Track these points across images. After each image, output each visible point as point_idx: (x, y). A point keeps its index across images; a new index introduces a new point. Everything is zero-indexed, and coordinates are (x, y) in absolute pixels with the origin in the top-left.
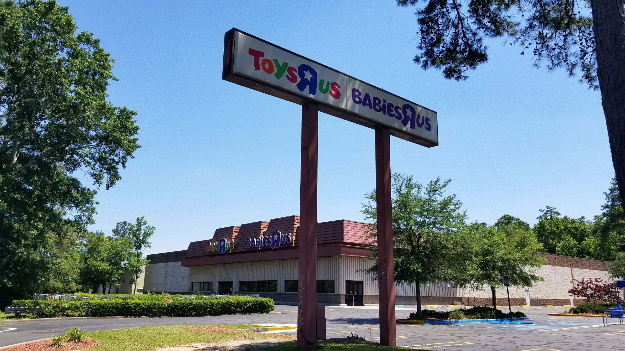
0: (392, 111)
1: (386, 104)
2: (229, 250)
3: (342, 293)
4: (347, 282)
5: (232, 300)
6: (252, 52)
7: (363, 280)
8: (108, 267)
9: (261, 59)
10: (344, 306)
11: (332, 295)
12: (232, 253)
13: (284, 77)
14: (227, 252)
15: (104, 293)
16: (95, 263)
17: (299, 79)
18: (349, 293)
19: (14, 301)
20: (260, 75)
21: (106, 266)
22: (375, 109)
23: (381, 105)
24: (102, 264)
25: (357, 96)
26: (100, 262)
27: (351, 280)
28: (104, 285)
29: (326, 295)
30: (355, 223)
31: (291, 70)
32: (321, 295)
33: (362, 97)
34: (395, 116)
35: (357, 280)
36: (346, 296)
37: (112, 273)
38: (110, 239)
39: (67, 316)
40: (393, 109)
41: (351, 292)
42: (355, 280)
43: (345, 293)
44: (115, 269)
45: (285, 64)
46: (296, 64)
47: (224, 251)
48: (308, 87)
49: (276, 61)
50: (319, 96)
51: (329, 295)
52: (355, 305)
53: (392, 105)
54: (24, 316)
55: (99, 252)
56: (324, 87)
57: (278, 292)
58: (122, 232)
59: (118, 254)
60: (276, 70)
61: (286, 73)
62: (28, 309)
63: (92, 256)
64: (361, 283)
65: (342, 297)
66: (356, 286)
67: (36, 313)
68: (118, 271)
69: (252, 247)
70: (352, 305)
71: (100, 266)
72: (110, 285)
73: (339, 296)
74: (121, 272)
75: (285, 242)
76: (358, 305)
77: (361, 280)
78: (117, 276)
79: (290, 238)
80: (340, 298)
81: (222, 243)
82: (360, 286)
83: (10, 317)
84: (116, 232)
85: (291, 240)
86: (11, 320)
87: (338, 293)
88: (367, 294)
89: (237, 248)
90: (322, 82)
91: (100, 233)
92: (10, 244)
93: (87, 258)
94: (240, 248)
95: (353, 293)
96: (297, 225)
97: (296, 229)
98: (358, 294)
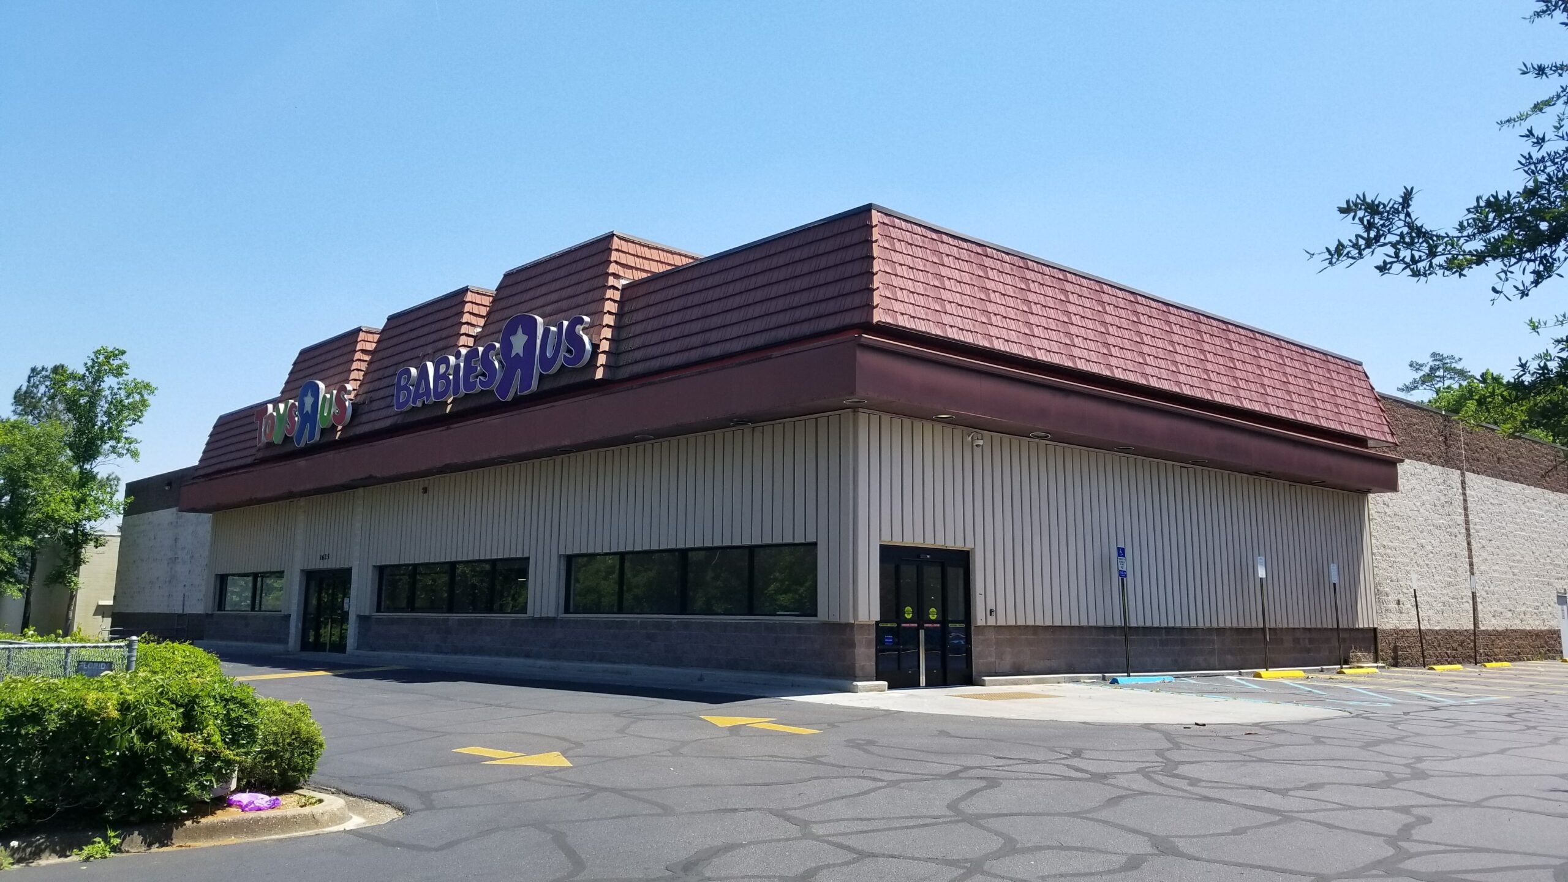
2: (333, 428)
3: (861, 618)
4: (891, 555)
7: (969, 546)
10: (870, 692)
11: (800, 627)
12: (344, 442)
14: (326, 439)
18: (899, 616)
27: (908, 542)
29: (769, 628)
30: (934, 236)
32: (737, 627)
35: (940, 544)
36: (880, 632)
41: (908, 613)
42: (929, 543)
43: (876, 616)
47: (312, 436)
51: (784, 627)
52: (931, 684)
57: (530, 613)
64: (961, 560)
65: (858, 638)
66: (932, 575)
69: (419, 404)
70: (916, 683)
73: (843, 631)
75: (560, 361)
76: (945, 682)
77: (959, 546)
79: (586, 339)
80: (852, 645)
81: (309, 400)
82: (954, 573)
85: (588, 346)
87: (835, 619)
88: (991, 621)
89: (364, 418)
94: (373, 416)
95: (920, 616)
96: (621, 278)
97: (617, 296)
98: (943, 620)
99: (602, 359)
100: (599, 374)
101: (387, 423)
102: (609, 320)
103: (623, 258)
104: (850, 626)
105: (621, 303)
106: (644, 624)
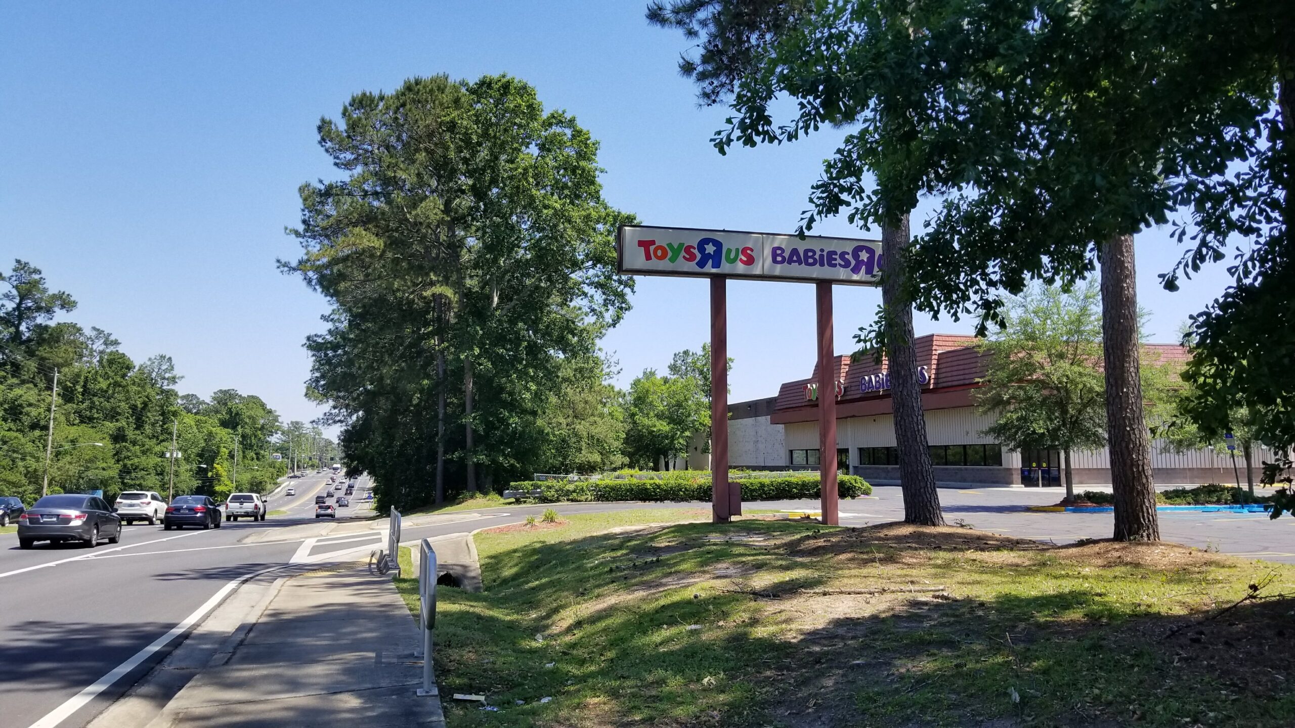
0: (835, 259)
1: (825, 253)
3: (1015, 466)
5: (794, 480)
6: (641, 244)
8: (667, 428)
9: (652, 248)
10: (1018, 488)
11: (998, 470)
12: (841, 401)
13: (680, 258)
15: (667, 469)
16: (646, 421)
17: (699, 256)
18: (1030, 466)
19: (512, 484)
20: (654, 264)
21: (663, 427)
22: (808, 264)
23: (817, 257)
24: (657, 424)
25: (779, 255)
26: (655, 419)
28: (666, 456)
29: (990, 470)
31: (688, 249)
33: (787, 255)
34: (840, 265)
36: (1023, 471)
37: (673, 437)
38: (666, 381)
39: (572, 500)
40: (837, 257)
41: (1034, 465)
43: (1020, 466)
44: (678, 430)
45: (681, 245)
46: (694, 242)
48: (710, 262)
49: (670, 245)
50: (725, 268)
51: (993, 469)
52: (1043, 486)
53: (835, 253)
54: (525, 502)
55: (651, 403)
56: (732, 256)
58: (684, 368)
59: (679, 405)
60: (670, 254)
61: (683, 253)
62: (528, 493)
63: (641, 410)
66: (1044, 453)
67: (537, 498)
68: (683, 432)
69: (870, 390)
70: (1037, 485)
71: (655, 426)
72: (675, 456)
73: (1009, 470)
74: (687, 433)
76: (1049, 485)
78: (681, 441)
79: (926, 374)
80: (1013, 474)
82: (1053, 453)
83: (510, 503)
84: (674, 368)
85: (927, 377)
86: (510, 506)
87: (1008, 467)
89: (849, 394)
90: (729, 251)
91: (650, 372)
92: (501, 413)
93: (633, 415)
94: (852, 393)
95: (1039, 466)
96: (938, 351)
97: (936, 357)
98: (1049, 466)
99: (932, 381)
100: (931, 387)
101: (858, 396)
102: (934, 367)
103: (938, 343)
104: (1010, 469)
105: (938, 360)
106: (954, 469)
